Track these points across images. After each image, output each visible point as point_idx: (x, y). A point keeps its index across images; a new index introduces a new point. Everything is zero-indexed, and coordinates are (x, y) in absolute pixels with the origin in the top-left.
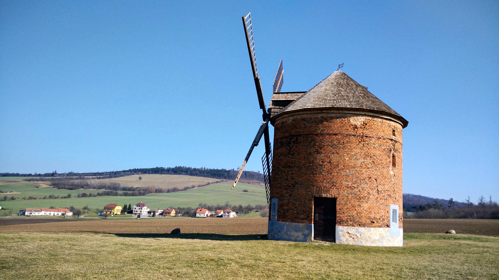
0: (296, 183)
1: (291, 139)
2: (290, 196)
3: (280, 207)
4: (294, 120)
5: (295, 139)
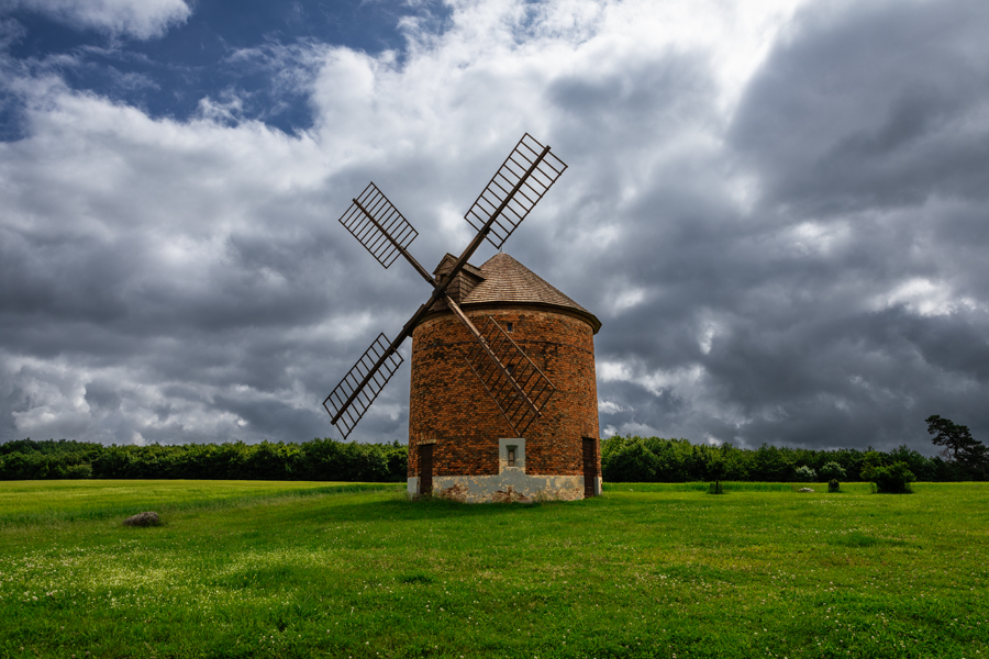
0: (561, 416)
1: (545, 347)
2: (553, 434)
3: (533, 452)
4: (548, 319)
5: (552, 348)
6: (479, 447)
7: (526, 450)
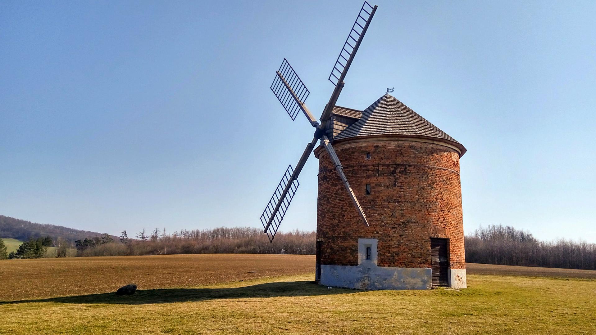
0: (409, 221)
3: (384, 249)
4: (399, 146)
5: (402, 168)
6: (345, 245)
7: (378, 247)
